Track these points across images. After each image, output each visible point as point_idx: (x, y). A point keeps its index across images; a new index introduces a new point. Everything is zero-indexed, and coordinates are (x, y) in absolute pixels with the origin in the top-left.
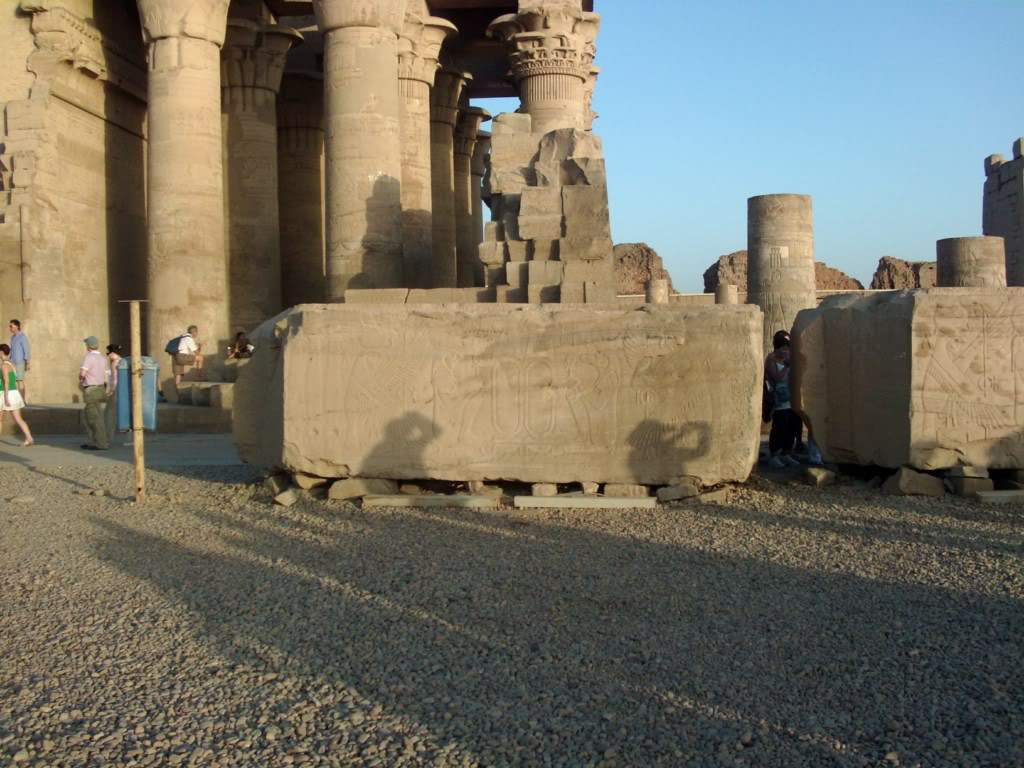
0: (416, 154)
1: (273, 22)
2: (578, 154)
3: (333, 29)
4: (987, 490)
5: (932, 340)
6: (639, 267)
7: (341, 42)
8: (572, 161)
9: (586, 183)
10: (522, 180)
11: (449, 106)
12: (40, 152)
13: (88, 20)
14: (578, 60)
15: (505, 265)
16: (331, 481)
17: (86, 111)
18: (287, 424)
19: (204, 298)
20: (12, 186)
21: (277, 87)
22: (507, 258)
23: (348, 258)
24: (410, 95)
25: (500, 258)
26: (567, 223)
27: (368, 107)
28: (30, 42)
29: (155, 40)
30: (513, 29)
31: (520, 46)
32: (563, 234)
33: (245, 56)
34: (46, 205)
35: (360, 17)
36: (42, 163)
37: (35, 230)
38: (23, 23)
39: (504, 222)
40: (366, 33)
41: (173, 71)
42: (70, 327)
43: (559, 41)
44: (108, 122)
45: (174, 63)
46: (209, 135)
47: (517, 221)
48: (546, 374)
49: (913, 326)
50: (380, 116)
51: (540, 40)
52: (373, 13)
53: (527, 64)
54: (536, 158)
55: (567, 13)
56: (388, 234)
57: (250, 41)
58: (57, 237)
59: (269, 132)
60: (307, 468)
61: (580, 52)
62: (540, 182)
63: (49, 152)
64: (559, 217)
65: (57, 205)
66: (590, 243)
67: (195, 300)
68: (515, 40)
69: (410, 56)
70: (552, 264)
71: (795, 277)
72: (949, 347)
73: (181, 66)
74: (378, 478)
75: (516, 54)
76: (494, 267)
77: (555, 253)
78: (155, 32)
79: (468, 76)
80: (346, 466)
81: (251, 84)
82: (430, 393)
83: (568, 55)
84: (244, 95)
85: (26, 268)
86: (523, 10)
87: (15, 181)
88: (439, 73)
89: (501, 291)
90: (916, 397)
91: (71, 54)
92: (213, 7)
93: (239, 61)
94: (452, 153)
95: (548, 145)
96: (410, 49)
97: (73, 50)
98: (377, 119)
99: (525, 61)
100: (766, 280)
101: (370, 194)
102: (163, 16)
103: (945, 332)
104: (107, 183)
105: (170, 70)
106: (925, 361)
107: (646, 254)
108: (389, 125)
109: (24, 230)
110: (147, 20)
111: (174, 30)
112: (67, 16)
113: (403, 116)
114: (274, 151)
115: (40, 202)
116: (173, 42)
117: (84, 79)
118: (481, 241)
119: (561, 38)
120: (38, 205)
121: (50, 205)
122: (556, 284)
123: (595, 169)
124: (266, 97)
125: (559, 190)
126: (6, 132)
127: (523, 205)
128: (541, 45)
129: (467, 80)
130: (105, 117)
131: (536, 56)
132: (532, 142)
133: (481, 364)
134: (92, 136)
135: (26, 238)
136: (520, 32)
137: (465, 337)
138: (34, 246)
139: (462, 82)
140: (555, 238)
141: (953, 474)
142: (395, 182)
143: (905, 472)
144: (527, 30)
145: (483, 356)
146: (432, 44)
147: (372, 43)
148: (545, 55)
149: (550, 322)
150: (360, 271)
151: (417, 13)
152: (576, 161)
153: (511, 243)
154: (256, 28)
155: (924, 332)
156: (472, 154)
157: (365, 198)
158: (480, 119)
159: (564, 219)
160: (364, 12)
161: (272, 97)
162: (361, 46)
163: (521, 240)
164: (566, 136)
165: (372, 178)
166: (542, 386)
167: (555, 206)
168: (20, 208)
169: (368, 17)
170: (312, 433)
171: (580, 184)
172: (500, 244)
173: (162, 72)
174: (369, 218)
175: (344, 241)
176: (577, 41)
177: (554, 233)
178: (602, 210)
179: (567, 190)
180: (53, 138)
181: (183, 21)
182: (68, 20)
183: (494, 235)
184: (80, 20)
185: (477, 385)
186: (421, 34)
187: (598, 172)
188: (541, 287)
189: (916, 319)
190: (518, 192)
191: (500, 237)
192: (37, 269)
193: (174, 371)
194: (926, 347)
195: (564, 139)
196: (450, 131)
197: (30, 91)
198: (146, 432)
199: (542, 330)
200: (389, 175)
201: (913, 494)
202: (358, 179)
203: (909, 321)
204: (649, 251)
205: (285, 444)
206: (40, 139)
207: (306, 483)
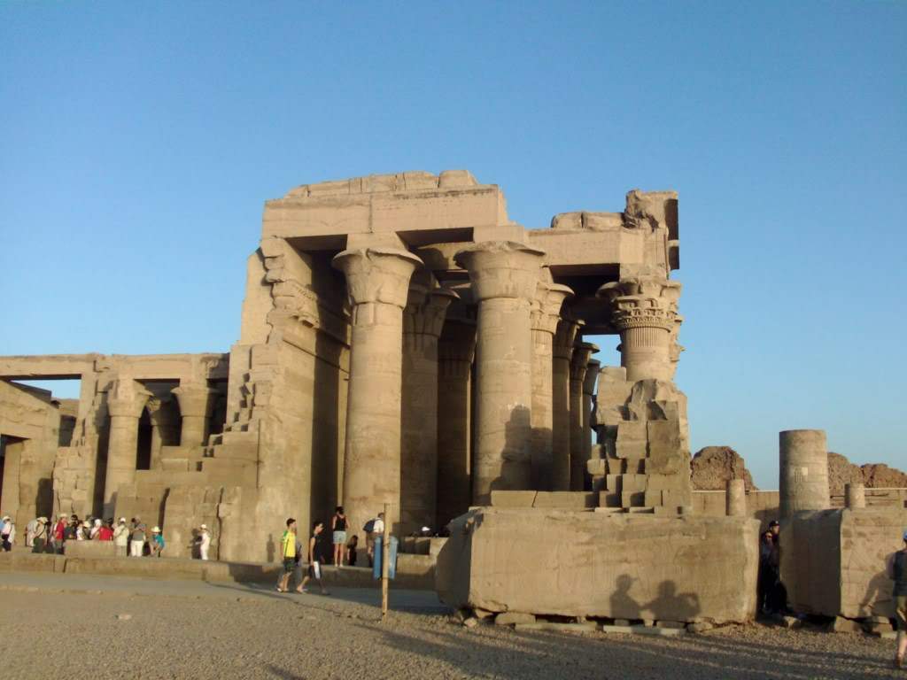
0: (542, 386)
1: (438, 286)
2: (659, 398)
3: (485, 299)
4: (888, 632)
5: (853, 539)
6: (724, 466)
7: (488, 309)
8: (655, 402)
9: (665, 419)
10: (619, 415)
11: (567, 345)
12: (274, 382)
13: (308, 286)
14: (664, 316)
15: (606, 476)
16: (496, 614)
17: (304, 351)
18: (471, 579)
19: (384, 491)
20: (253, 405)
21: (439, 333)
22: (607, 471)
23: (491, 465)
24: (537, 341)
25: (602, 470)
26: (651, 447)
27: (510, 355)
28: (270, 304)
29: (358, 304)
30: (615, 293)
31: (620, 306)
32: (648, 455)
33: (417, 312)
34: (276, 419)
35: (504, 291)
36: (275, 389)
37: (268, 436)
38: (266, 290)
39: (606, 445)
40: (508, 302)
41: (370, 327)
42: (285, 507)
43: (650, 303)
44: (317, 357)
45: (371, 321)
46: (394, 372)
47: (615, 445)
48: (625, 554)
49: (841, 531)
50: (518, 362)
51: (636, 303)
52: (514, 289)
53: (625, 319)
54: (629, 399)
55: (655, 282)
56: (521, 449)
57: (423, 300)
58: (281, 443)
59: (432, 367)
60: (483, 605)
61: (665, 310)
62: (632, 417)
63: (279, 381)
64: (645, 443)
65: (281, 418)
66: (667, 462)
67: (378, 491)
68: (617, 302)
69: (538, 313)
70: (639, 477)
71: (813, 489)
72: (864, 544)
73: (375, 322)
74: (525, 613)
75: (618, 312)
76: (598, 477)
77: (641, 469)
78: (358, 299)
79: (581, 322)
80: (506, 605)
81: (421, 331)
82: (556, 565)
83: (656, 313)
84: (416, 340)
85: (261, 465)
86: (624, 279)
87: (256, 402)
88: (559, 325)
89: (603, 495)
90: (844, 573)
91: (297, 312)
92: (400, 281)
93: (413, 315)
94: (568, 381)
95: (638, 390)
96: (538, 308)
97: (299, 309)
98: (514, 364)
99: (624, 317)
100: (792, 492)
101: (508, 418)
102: (365, 287)
103: (861, 534)
104: (315, 402)
105: (368, 326)
106: (849, 552)
107: (730, 455)
108: (524, 368)
109: (262, 438)
110: (353, 289)
111: (372, 298)
112: (297, 285)
113: (533, 358)
114: (435, 380)
115: (272, 417)
116: (371, 306)
117: (305, 328)
118: (590, 458)
119: (651, 301)
120: (270, 418)
121: (279, 420)
122: (642, 491)
123: (671, 409)
124: (431, 341)
125: (645, 423)
126: (250, 367)
127: (619, 433)
128: (636, 305)
129: (581, 325)
130: (315, 354)
131: (633, 314)
132: (627, 387)
133: (586, 548)
134: (305, 367)
135: (262, 443)
136: (620, 295)
137: (577, 532)
138: (266, 449)
139: (577, 327)
140: (642, 458)
141: (869, 620)
142: (526, 411)
143: (839, 618)
144: (627, 294)
145: (588, 543)
146: (555, 304)
147: (512, 310)
148: (639, 313)
149: (626, 524)
150: (499, 475)
151: (545, 281)
152: (658, 403)
153: (611, 461)
154: (426, 291)
155: (848, 534)
156: (583, 379)
157: (505, 421)
158: (590, 352)
159: (648, 444)
160: (507, 288)
161: (435, 340)
162: (505, 312)
163: (617, 458)
164: (651, 384)
165: (510, 407)
166: (621, 562)
167: (642, 435)
168: (260, 421)
169: (510, 291)
170: (486, 585)
171: (660, 420)
172: (603, 461)
173: (362, 327)
174: (507, 436)
175: (488, 453)
176: (663, 303)
177: (641, 454)
178: (677, 438)
179: (652, 424)
180: (283, 371)
181: (379, 292)
182: (297, 288)
183: (598, 455)
184: (302, 285)
185: (583, 560)
186: (547, 296)
187: (673, 411)
188: (632, 493)
189: (843, 527)
190: (616, 424)
191: (603, 455)
192: (268, 463)
193: (367, 544)
194: (849, 544)
195: (648, 386)
196: (567, 363)
197: (268, 337)
198: (389, 580)
199: (622, 529)
200: (523, 405)
201: (843, 632)
202: (500, 407)
203: (839, 527)
204: (732, 453)
205: (471, 591)
206: (274, 371)
207: (481, 615)
